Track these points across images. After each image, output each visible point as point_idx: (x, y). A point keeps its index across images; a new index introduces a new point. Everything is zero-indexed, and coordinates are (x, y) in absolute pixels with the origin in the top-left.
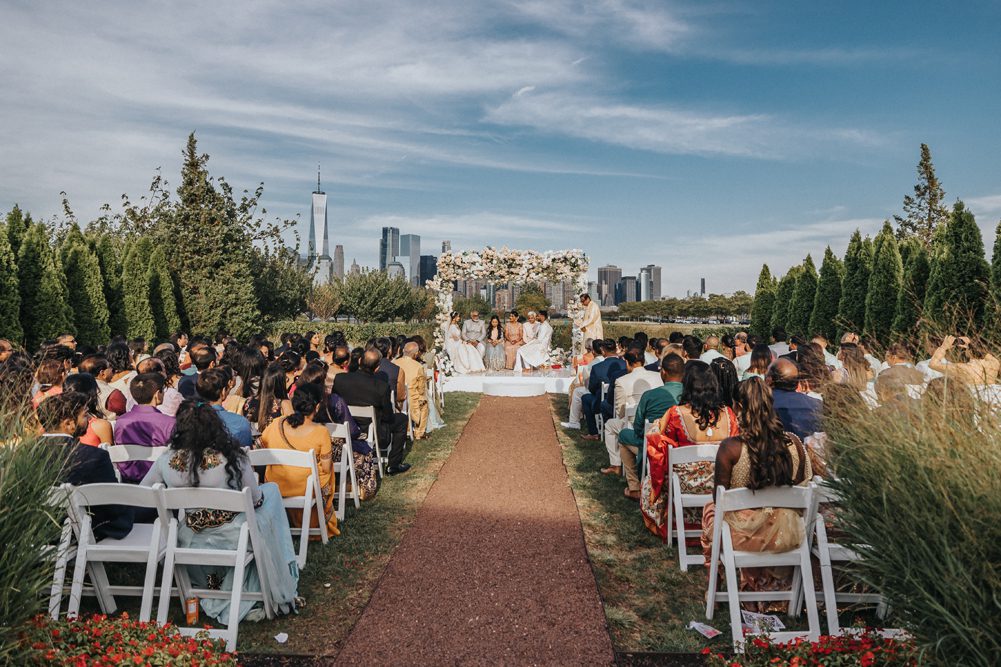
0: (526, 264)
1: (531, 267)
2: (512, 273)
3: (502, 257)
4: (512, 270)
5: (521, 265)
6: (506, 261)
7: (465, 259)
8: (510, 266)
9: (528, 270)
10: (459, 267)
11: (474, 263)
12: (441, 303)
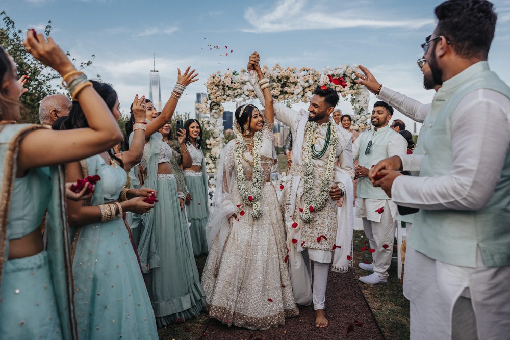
0: (301, 82)
1: (307, 85)
2: (286, 93)
3: (275, 75)
4: (286, 89)
5: (295, 83)
6: (279, 80)
7: (236, 78)
8: (284, 85)
9: (304, 89)
10: (230, 88)
11: (244, 83)
12: (211, 127)
